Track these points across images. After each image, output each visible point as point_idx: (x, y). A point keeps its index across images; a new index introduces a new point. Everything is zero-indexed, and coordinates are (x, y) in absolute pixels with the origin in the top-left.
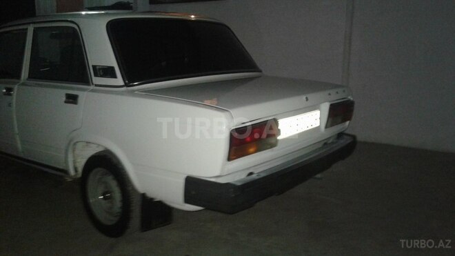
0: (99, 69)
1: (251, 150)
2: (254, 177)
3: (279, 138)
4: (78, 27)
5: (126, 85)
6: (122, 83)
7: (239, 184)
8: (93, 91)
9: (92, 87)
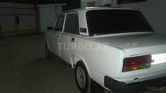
0: (82, 29)
1: (134, 68)
2: (137, 80)
3: (152, 64)
4: (78, 13)
5: (89, 36)
6: (88, 35)
7: (127, 83)
8: (79, 37)
9: (79, 36)
